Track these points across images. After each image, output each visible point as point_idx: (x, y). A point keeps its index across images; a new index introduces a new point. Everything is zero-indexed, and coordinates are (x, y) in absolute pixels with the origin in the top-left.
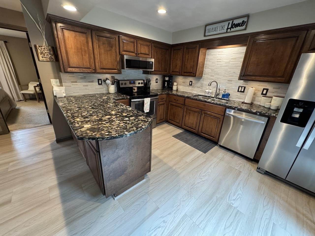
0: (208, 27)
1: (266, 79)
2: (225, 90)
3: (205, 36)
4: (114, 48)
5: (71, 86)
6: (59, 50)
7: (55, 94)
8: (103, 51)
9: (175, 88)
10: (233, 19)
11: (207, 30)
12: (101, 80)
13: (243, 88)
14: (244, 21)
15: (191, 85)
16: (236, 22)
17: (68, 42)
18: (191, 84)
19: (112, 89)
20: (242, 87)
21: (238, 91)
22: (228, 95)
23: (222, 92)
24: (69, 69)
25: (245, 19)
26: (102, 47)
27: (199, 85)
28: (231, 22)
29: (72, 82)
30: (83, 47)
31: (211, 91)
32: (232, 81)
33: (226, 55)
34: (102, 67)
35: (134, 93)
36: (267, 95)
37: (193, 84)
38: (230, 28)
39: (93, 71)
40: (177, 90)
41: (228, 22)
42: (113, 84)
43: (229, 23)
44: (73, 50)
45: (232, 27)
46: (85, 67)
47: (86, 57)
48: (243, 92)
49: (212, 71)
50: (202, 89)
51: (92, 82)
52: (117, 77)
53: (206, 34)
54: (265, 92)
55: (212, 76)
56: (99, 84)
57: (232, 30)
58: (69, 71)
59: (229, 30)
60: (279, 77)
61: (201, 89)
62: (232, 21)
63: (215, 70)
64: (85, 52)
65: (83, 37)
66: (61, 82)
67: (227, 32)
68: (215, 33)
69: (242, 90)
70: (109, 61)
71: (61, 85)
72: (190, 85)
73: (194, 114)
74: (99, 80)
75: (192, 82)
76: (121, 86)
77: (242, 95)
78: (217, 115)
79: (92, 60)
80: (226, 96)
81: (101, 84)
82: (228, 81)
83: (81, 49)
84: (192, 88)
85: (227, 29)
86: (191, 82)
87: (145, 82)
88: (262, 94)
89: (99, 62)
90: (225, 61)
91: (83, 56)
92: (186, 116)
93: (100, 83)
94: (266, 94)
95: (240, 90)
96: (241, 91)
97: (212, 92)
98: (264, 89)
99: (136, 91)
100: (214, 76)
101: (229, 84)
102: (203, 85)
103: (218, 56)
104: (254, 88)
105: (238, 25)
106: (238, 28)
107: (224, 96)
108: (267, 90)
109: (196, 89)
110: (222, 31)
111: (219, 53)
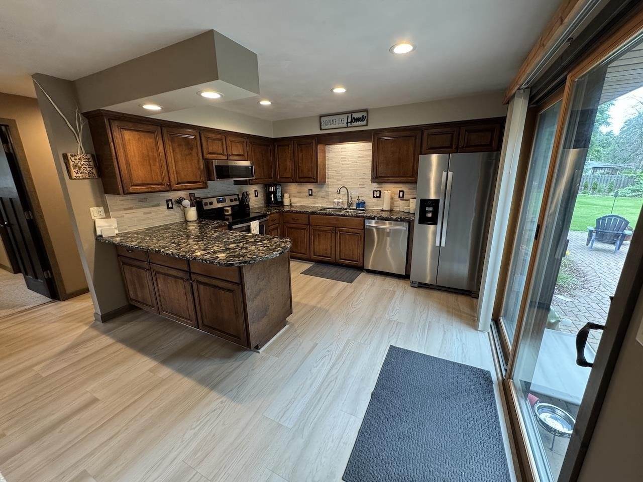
0: (323, 119)
1: (398, 180)
2: (358, 197)
3: (321, 129)
4: (194, 150)
5: (123, 216)
6: (116, 160)
7: (99, 233)
8: (179, 156)
9: (286, 202)
10: (352, 112)
11: (322, 122)
12: (171, 200)
13: (378, 192)
14: (363, 116)
15: (312, 195)
16: (356, 116)
18: (310, 193)
19: (192, 213)
20: (377, 191)
21: (374, 197)
22: (364, 203)
23: (355, 201)
24: (132, 189)
25: (365, 114)
26: (177, 150)
27: (322, 194)
28: (350, 115)
29: (126, 209)
30: (151, 153)
31: (341, 201)
32: (364, 185)
34: (179, 181)
35: (227, 217)
36: (404, 198)
38: (351, 122)
39: (167, 189)
40: (291, 205)
42: (192, 206)
43: (348, 116)
44: (137, 159)
46: (155, 182)
47: (156, 168)
48: (380, 197)
50: (328, 199)
51: (158, 205)
52: (199, 193)
53: (323, 127)
54: (401, 195)
55: (338, 180)
56: (169, 208)
57: (353, 124)
58: (131, 192)
59: (349, 125)
60: (410, 177)
62: (350, 114)
63: (341, 172)
64: (155, 159)
65: (150, 138)
66: (107, 211)
67: (347, 127)
68: (333, 126)
69: (378, 195)
70: (189, 169)
71: (108, 217)
72: (310, 195)
73: (325, 235)
74: (167, 201)
75: (311, 190)
76: (206, 208)
77: (379, 202)
78: (356, 231)
79: (165, 172)
80: (361, 204)
81: (172, 208)
82: (360, 185)
83: (148, 156)
84: (314, 199)
85: (347, 123)
86: (310, 191)
87: (240, 197)
88: (399, 197)
89: (175, 173)
90: (351, 159)
91: (152, 166)
92: (314, 241)
94: (403, 197)
95: (375, 195)
96: (377, 197)
97: (343, 202)
98: (400, 191)
99: (230, 212)
100: (341, 180)
101: (361, 189)
102: (328, 194)
103: (341, 153)
104: (390, 191)
105: (358, 120)
106: (359, 123)
107: (358, 205)
108: (403, 192)
109: (320, 200)
110: (341, 125)
111: (343, 150)
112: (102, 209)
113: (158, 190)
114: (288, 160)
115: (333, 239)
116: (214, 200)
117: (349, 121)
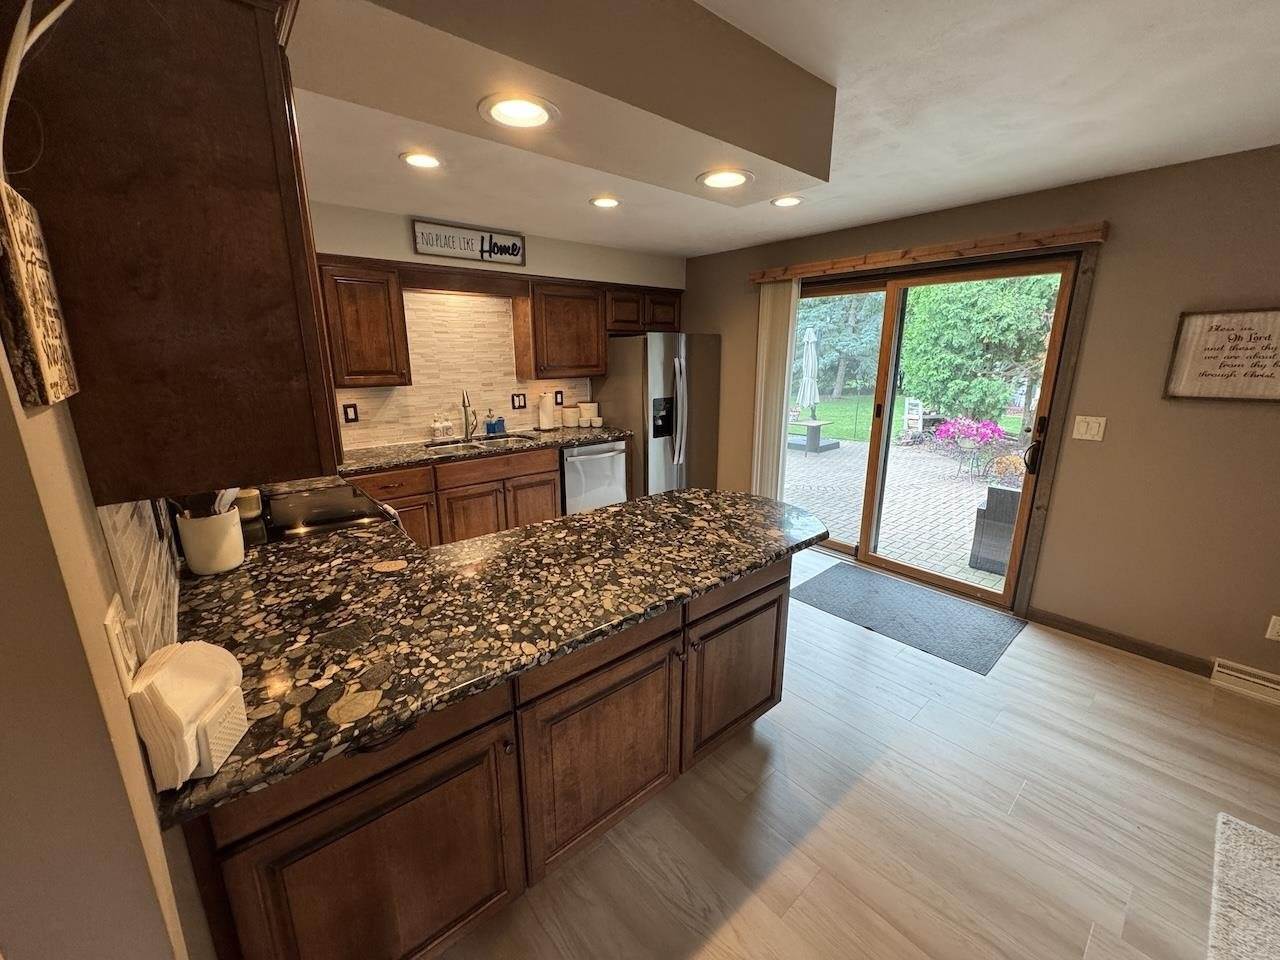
0: (420, 228)
2: (490, 410)
3: (416, 253)
10: (492, 231)
11: (419, 235)
13: (521, 397)
14: (514, 244)
15: (356, 419)
16: (501, 240)
18: (352, 415)
20: (518, 396)
21: (514, 407)
22: (501, 422)
23: (482, 418)
25: (518, 242)
27: (390, 410)
28: (486, 236)
31: (449, 424)
32: (492, 384)
33: (456, 315)
36: (563, 405)
37: (360, 417)
38: (489, 252)
41: (481, 234)
43: (482, 237)
45: (491, 251)
48: (524, 407)
49: (427, 361)
50: (409, 424)
54: (559, 399)
55: (431, 376)
57: (494, 257)
59: (486, 256)
61: (406, 424)
62: (488, 235)
67: (482, 260)
68: (446, 251)
69: (522, 404)
72: (349, 420)
75: (354, 406)
77: (524, 416)
80: (496, 426)
82: (483, 385)
84: (364, 431)
85: (482, 251)
86: (351, 410)
88: (557, 403)
90: (459, 330)
94: (562, 402)
95: (517, 404)
96: (520, 407)
97: (452, 426)
98: (558, 393)
100: (438, 377)
101: (487, 394)
102: (408, 411)
103: (433, 315)
104: (543, 392)
105: (504, 250)
106: (507, 258)
107: (491, 428)
108: (563, 393)
109: (382, 430)
110: (468, 254)
111: (435, 307)
117: (486, 247)
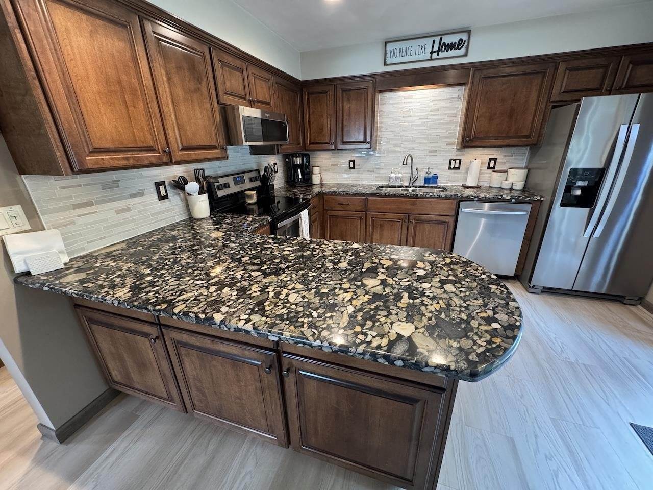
0: (389, 47)
1: (506, 141)
2: (429, 169)
3: (385, 64)
4: (204, 83)
5: (73, 223)
8: (179, 92)
9: (316, 179)
10: (441, 35)
11: (388, 52)
12: (163, 183)
13: (458, 161)
14: (461, 40)
15: (354, 168)
16: (448, 40)
17: (70, 52)
18: (352, 166)
19: (202, 206)
20: (455, 160)
21: (450, 168)
22: (436, 177)
23: (423, 175)
24: (91, 160)
25: (464, 37)
26: (176, 79)
27: (370, 165)
28: (437, 39)
29: (77, 206)
30: (124, 77)
31: (400, 175)
32: (435, 151)
33: (419, 104)
34: (185, 144)
35: (251, 207)
36: (496, 169)
37: (356, 167)
38: (438, 52)
40: (322, 185)
41: (432, 39)
42: (201, 192)
43: (434, 41)
44: (95, 88)
45: (440, 50)
46: (140, 145)
47: (139, 113)
48: (459, 168)
49: (395, 136)
50: (380, 173)
51: (141, 194)
52: (210, 169)
53: (388, 61)
54: (492, 165)
55: (395, 145)
56: (161, 198)
57: (441, 55)
58: (90, 166)
59: (435, 55)
61: (378, 173)
62: (439, 38)
63: (402, 134)
64: (133, 92)
66: (31, 213)
67: (431, 59)
68: (406, 59)
69: (457, 166)
70: (200, 122)
71: (37, 226)
72: (350, 168)
73: (392, 226)
74: (158, 185)
75: (354, 161)
76: (221, 193)
77: (456, 175)
78: (441, 218)
79: (156, 123)
80: (431, 181)
81: (166, 197)
82: (429, 151)
83: (119, 82)
84: (356, 175)
85: (432, 52)
86: (352, 163)
87: (262, 173)
88: (489, 168)
89: (176, 126)
90: (419, 114)
91: (131, 108)
93: (162, 195)
94: (494, 168)
95: (452, 166)
96: (455, 168)
97: (402, 177)
98: (491, 160)
99: (254, 200)
101: (431, 158)
102: (380, 166)
103: (404, 105)
104: (476, 159)
105: (451, 47)
106: (452, 53)
107: (427, 180)
108: (495, 160)
109: (365, 175)
110: (422, 57)
111: (405, 100)
112: (18, 209)
113: (147, 162)
114: (325, 117)
115: (404, 232)
116: (230, 180)
117: (436, 48)
